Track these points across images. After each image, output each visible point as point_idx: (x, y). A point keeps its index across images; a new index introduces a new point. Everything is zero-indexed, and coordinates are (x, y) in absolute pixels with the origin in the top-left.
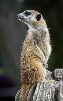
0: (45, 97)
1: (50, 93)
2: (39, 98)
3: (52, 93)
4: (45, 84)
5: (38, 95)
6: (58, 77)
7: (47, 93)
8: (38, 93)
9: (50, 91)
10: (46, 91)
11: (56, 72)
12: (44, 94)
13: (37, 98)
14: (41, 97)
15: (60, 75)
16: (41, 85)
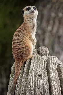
0: (39, 68)
1: (43, 64)
2: (35, 69)
3: (45, 65)
4: (38, 58)
5: (34, 66)
6: (43, 53)
7: (41, 64)
8: (34, 65)
9: (43, 63)
10: (40, 63)
11: (41, 49)
12: (39, 66)
13: (34, 68)
14: (36, 67)
15: (44, 51)
16: (35, 59)
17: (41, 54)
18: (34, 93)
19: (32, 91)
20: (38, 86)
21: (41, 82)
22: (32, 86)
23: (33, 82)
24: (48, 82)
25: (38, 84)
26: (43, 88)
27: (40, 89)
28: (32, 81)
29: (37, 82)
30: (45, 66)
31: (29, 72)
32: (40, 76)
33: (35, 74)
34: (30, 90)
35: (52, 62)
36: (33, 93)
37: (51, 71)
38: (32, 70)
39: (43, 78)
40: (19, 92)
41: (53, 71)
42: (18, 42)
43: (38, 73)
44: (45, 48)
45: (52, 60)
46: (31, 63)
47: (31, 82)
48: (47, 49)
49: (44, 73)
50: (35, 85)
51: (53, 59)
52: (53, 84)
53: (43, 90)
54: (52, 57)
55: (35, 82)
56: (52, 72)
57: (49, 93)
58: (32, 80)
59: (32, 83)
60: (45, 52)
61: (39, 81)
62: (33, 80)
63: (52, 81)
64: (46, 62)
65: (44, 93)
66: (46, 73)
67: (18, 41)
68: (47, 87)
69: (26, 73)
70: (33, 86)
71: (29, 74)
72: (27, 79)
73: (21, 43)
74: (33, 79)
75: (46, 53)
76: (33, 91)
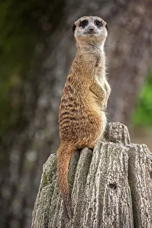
17: (112, 138)
18: (99, 224)
19: (94, 219)
20: (107, 208)
21: (116, 199)
22: (95, 208)
23: (97, 200)
24: (130, 200)
25: (107, 205)
26: (120, 213)
27: (113, 214)
28: (93, 196)
29: (107, 200)
30: (124, 164)
31: (89, 176)
32: (113, 186)
33: (103, 182)
34: (90, 216)
35: (139, 157)
36: (95, 223)
37: (138, 178)
38: (96, 173)
39: (119, 191)
40: (63, 221)
41: (142, 177)
42: (70, 106)
43: (109, 180)
44: (121, 127)
45: (139, 152)
46: (93, 158)
47: (92, 200)
48: (126, 127)
49: (122, 180)
50: (101, 206)
51: (142, 150)
52: (142, 205)
53: (120, 218)
54: (141, 146)
55: (101, 199)
56: (140, 179)
57: (132, 225)
58: (93, 194)
59: (95, 201)
60: (121, 135)
61: (111, 197)
62: (97, 195)
63: (139, 199)
64: (127, 157)
65: (121, 223)
66: (126, 181)
67: (72, 103)
68: (128, 211)
69: (80, 179)
70: (97, 208)
71: (88, 182)
72: (82, 193)
73: (78, 108)
74: (97, 192)
75: (123, 136)
76: (96, 220)
